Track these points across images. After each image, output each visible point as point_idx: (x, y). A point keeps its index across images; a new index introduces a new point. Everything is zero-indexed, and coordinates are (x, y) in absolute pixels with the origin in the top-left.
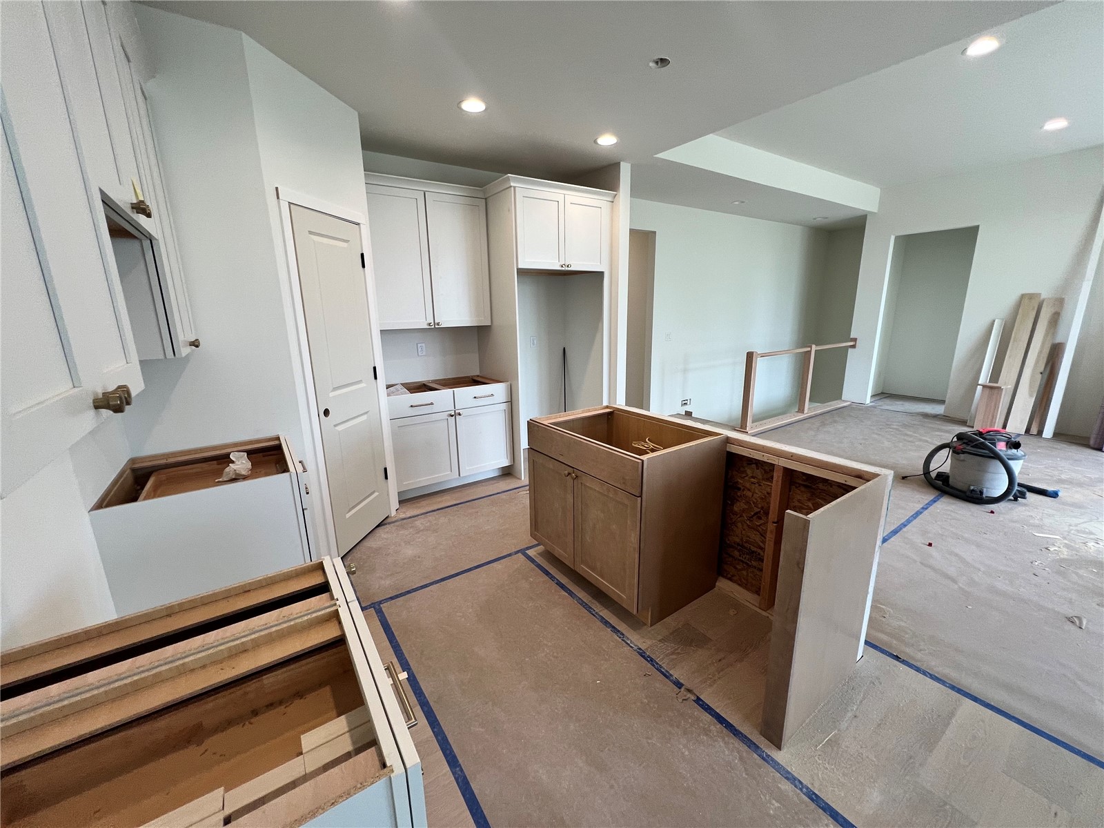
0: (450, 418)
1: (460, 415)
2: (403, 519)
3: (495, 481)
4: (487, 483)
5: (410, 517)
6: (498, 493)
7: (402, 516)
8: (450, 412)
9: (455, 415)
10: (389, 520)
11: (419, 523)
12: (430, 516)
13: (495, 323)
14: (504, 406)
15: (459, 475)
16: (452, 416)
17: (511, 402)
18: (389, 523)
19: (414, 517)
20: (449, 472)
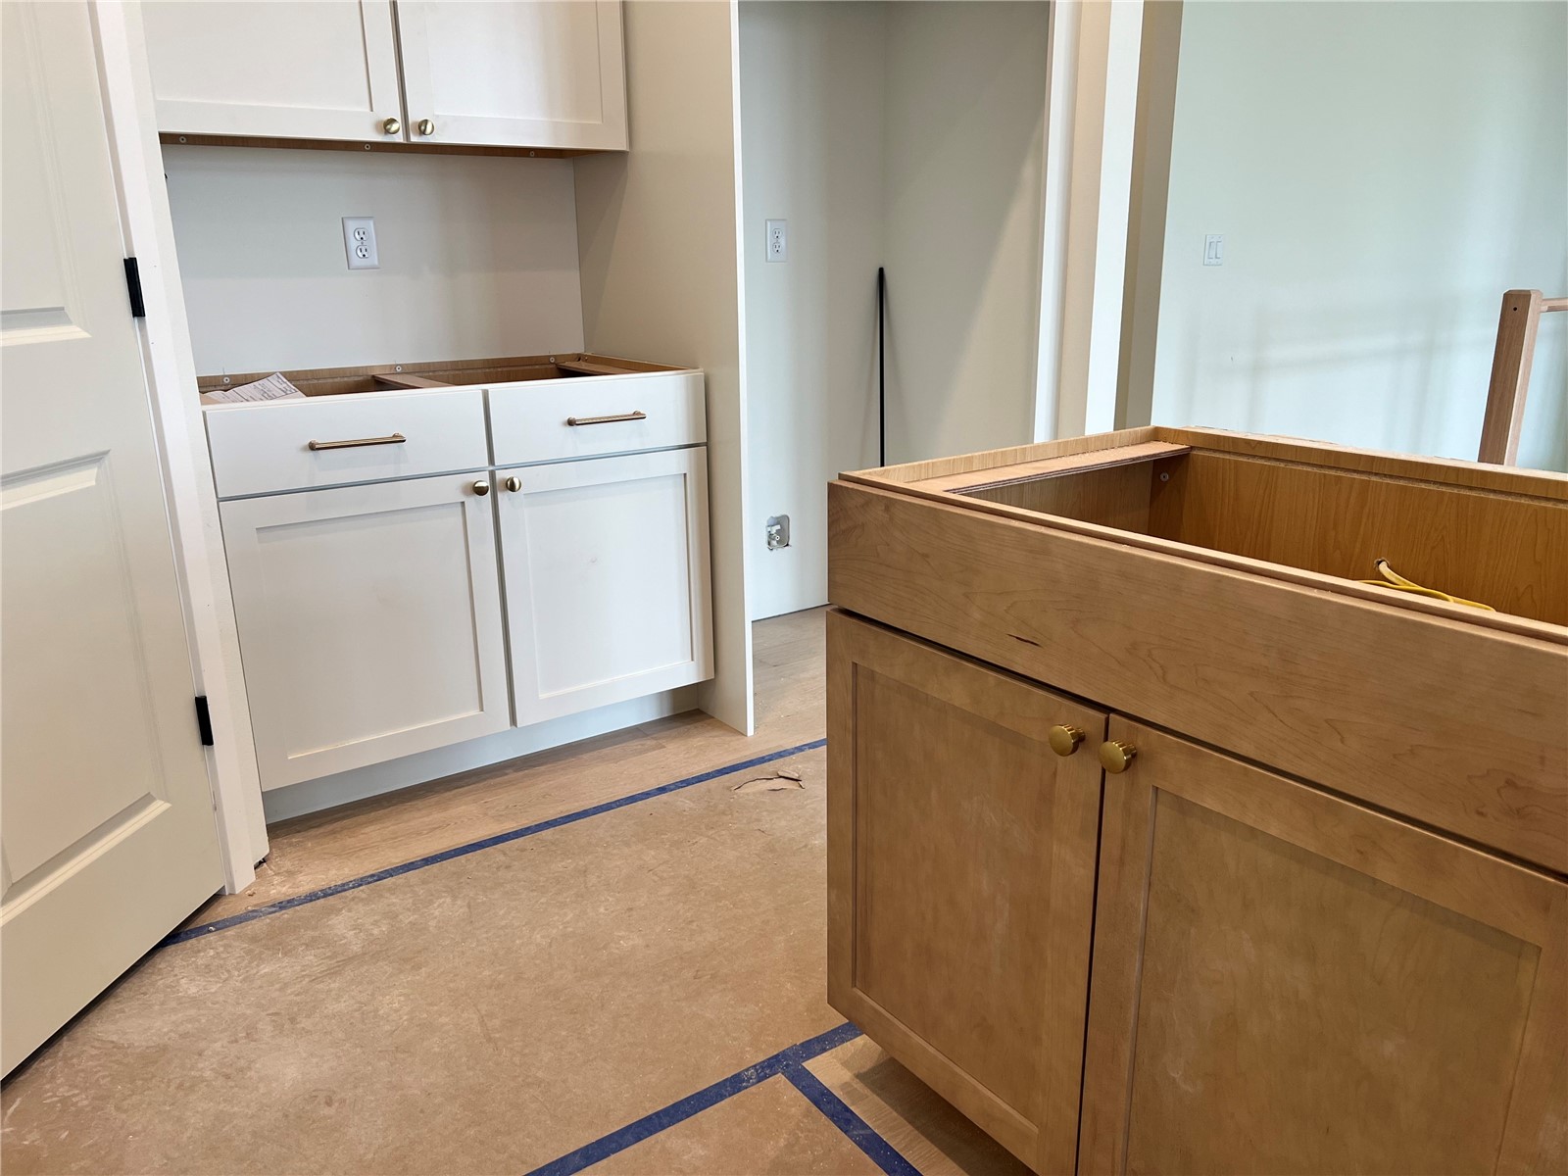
0: (472, 501)
1: (512, 487)
2: (282, 906)
3: (649, 743)
4: (617, 749)
5: (312, 897)
6: (662, 790)
7: (280, 890)
8: (472, 478)
9: (494, 488)
10: (220, 912)
11: (345, 924)
12: (392, 890)
13: (644, 145)
14: (679, 463)
15: (513, 721)
16: (481, 491)
17: (707, 444)
18: (221, 926)
19: (326, 893)
20: (475, 712)
